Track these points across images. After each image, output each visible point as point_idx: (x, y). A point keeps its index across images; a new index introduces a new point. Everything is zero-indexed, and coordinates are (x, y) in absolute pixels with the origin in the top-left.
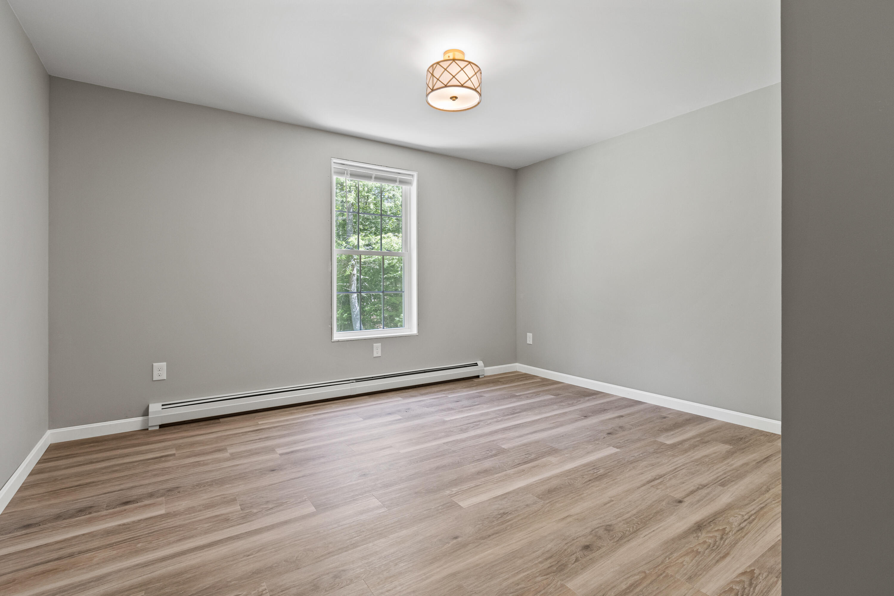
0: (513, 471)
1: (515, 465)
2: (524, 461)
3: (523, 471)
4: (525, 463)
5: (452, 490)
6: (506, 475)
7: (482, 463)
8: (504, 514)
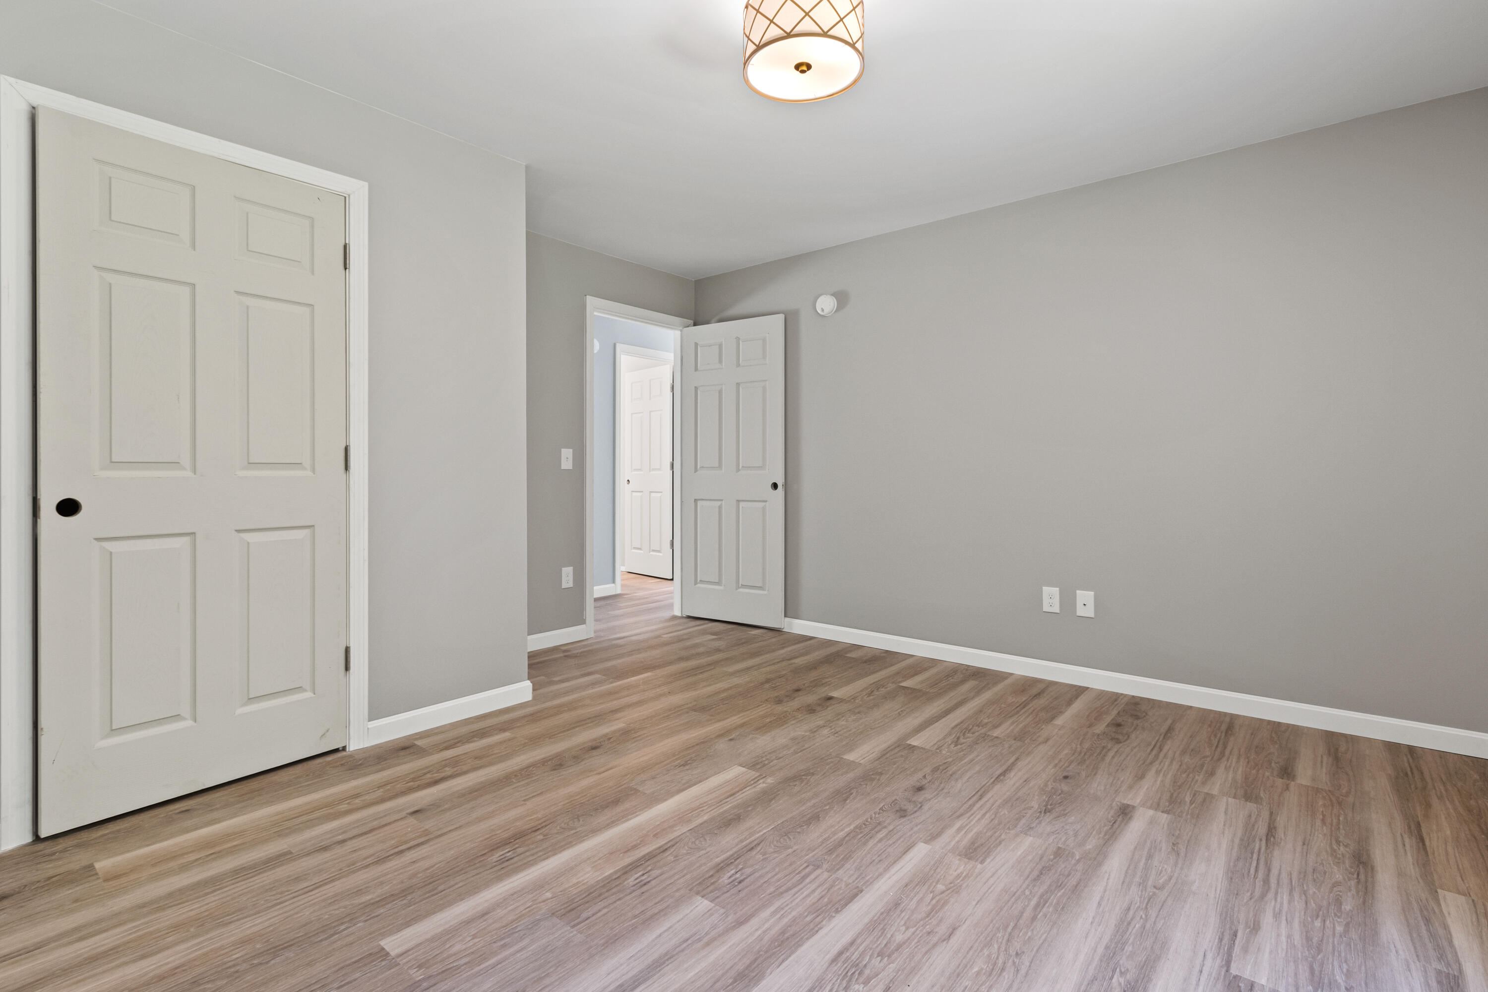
0: (675, 831)
1: (673, 846)
2: (655, 859)
3: (657, 834)
4: (650, 856)
5: (766, 784)
6: (689, 821)
7: (742, 841)
8: (683, 765)
